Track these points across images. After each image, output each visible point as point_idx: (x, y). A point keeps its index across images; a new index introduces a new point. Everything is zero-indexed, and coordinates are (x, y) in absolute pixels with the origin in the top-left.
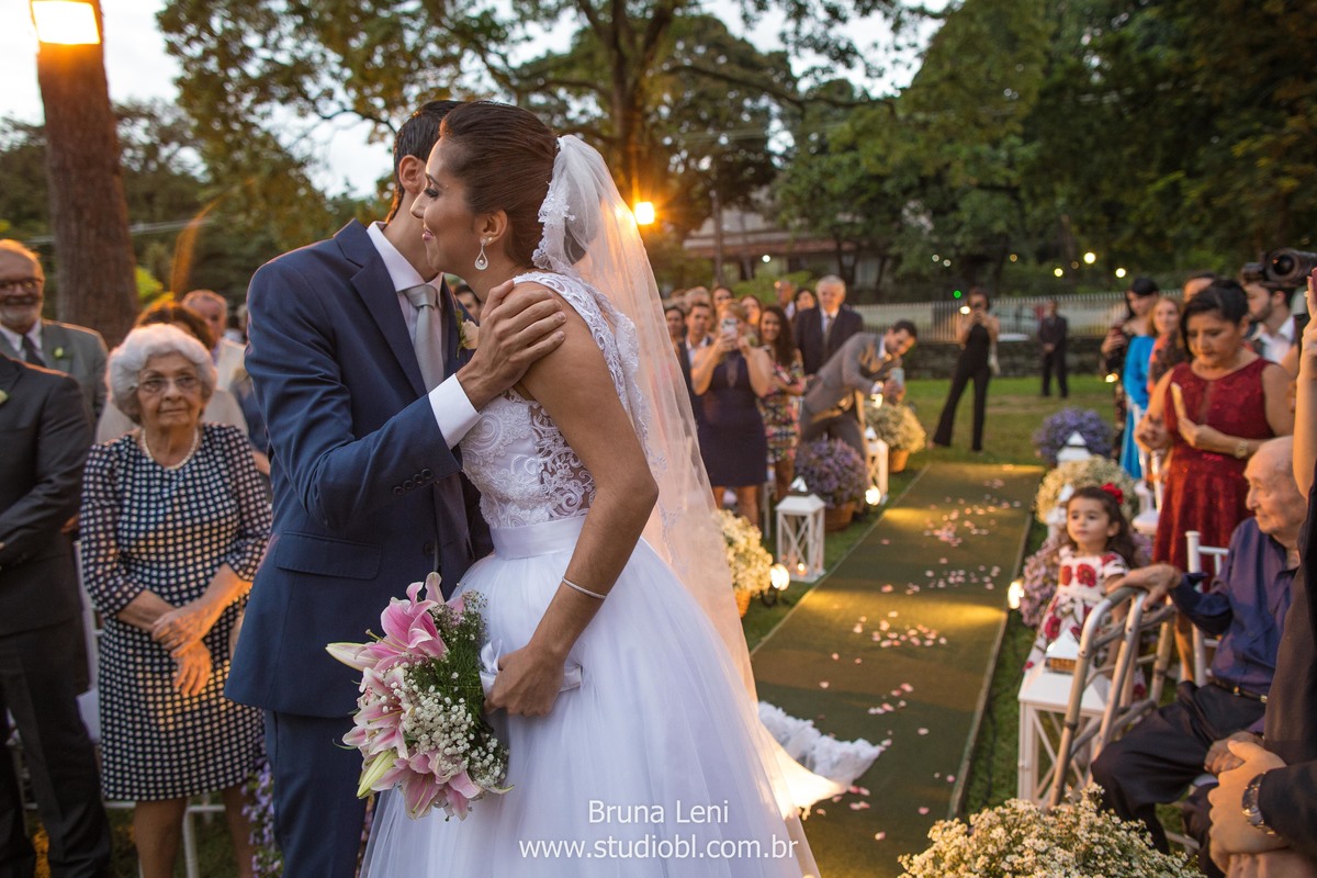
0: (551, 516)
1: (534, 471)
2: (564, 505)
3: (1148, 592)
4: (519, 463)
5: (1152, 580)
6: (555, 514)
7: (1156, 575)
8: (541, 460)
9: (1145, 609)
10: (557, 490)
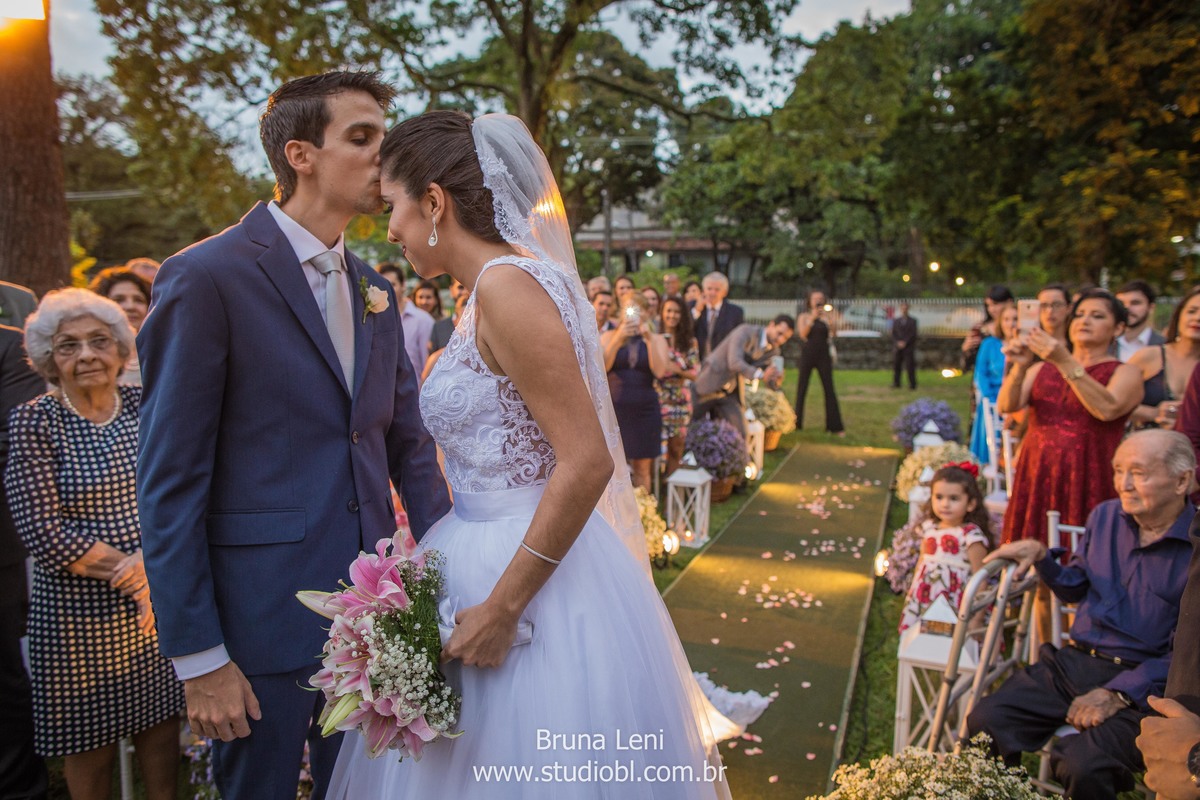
0: (509, 484)
1: (498, 441)
2: (523, 475)
3: (1018, 564)
4: (485, 432)
5: (1022, 553)
6: (513, 483)
7: (1025, 549)
8: (505, 432)
9: (1016, 578)
10: (518, 460)
